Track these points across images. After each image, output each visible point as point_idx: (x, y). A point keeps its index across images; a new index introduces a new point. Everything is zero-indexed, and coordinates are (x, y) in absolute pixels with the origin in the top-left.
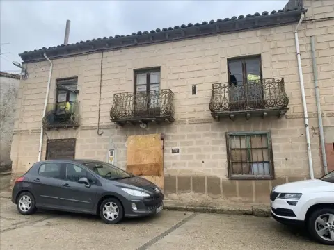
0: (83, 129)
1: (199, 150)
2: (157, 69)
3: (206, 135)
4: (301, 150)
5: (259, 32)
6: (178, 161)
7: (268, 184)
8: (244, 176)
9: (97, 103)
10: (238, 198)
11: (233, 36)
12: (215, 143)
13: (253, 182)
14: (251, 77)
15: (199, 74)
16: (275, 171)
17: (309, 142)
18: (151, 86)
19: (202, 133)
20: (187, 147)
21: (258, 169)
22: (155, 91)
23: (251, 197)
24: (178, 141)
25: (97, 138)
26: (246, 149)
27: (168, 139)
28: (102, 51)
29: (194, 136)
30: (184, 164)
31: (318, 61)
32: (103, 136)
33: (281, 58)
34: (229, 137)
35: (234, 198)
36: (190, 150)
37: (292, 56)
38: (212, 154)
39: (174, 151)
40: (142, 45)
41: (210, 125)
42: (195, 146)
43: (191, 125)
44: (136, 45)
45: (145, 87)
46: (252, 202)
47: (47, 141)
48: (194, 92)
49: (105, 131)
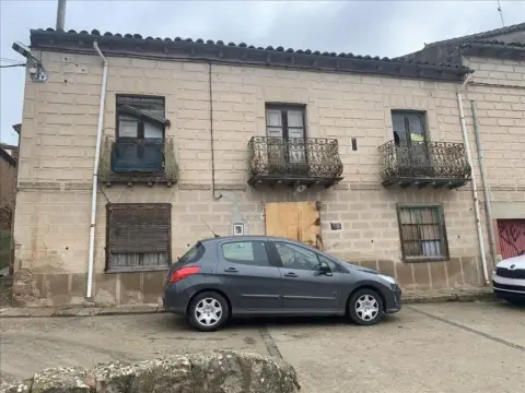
0: (186, 187)
1: (366, 226)
2: (302, 108)
3: (373, 206)
4: (472, 226)
5: (422, 84)
6: (341, 240)
7: (443, 267)
8: (417, 257)
9: (206, 145)
10: (415, 286)
11: (395, 82)
12: (385, 216)
13: (429, 265)
14: (414, 137)
15: (359, 123)
16: (450, 250)
17: (478, 217)
18: (290, 131)
19: (368, 203)
20: (350, 222)
21: (431, 249)
22: (295, 139)
23: (427, 282)
24: (339, 212)
25: (211, 204)
26: (416, 225)
27: (325, 209)
28: (210, 62)
29: (359, 207)
30: (349, 244)
31: (480, 129)
32: (222, 201)
33: (447, 120)
34: (400, 209)
35: (410, 286)
36: (354, 226)
37: (456, 120)
38: (382, 230)
39: (334, 227)
40: (276, 67)
41: (377, 193)
42: (361, 221)
43: (355, 192)
44: (268, 66)
45: (281, 130)
46: (428, 288)
47: (108, 206)
48: (355, 148)
49: (224, 193)
